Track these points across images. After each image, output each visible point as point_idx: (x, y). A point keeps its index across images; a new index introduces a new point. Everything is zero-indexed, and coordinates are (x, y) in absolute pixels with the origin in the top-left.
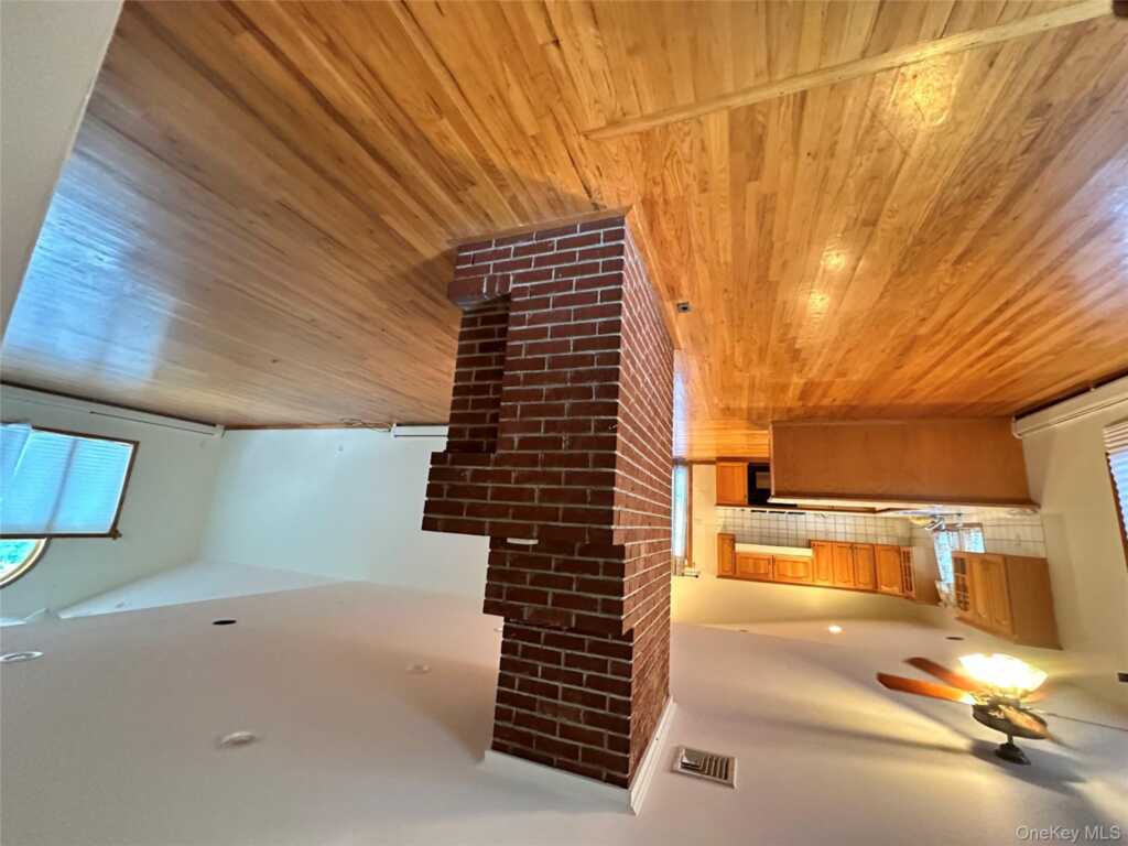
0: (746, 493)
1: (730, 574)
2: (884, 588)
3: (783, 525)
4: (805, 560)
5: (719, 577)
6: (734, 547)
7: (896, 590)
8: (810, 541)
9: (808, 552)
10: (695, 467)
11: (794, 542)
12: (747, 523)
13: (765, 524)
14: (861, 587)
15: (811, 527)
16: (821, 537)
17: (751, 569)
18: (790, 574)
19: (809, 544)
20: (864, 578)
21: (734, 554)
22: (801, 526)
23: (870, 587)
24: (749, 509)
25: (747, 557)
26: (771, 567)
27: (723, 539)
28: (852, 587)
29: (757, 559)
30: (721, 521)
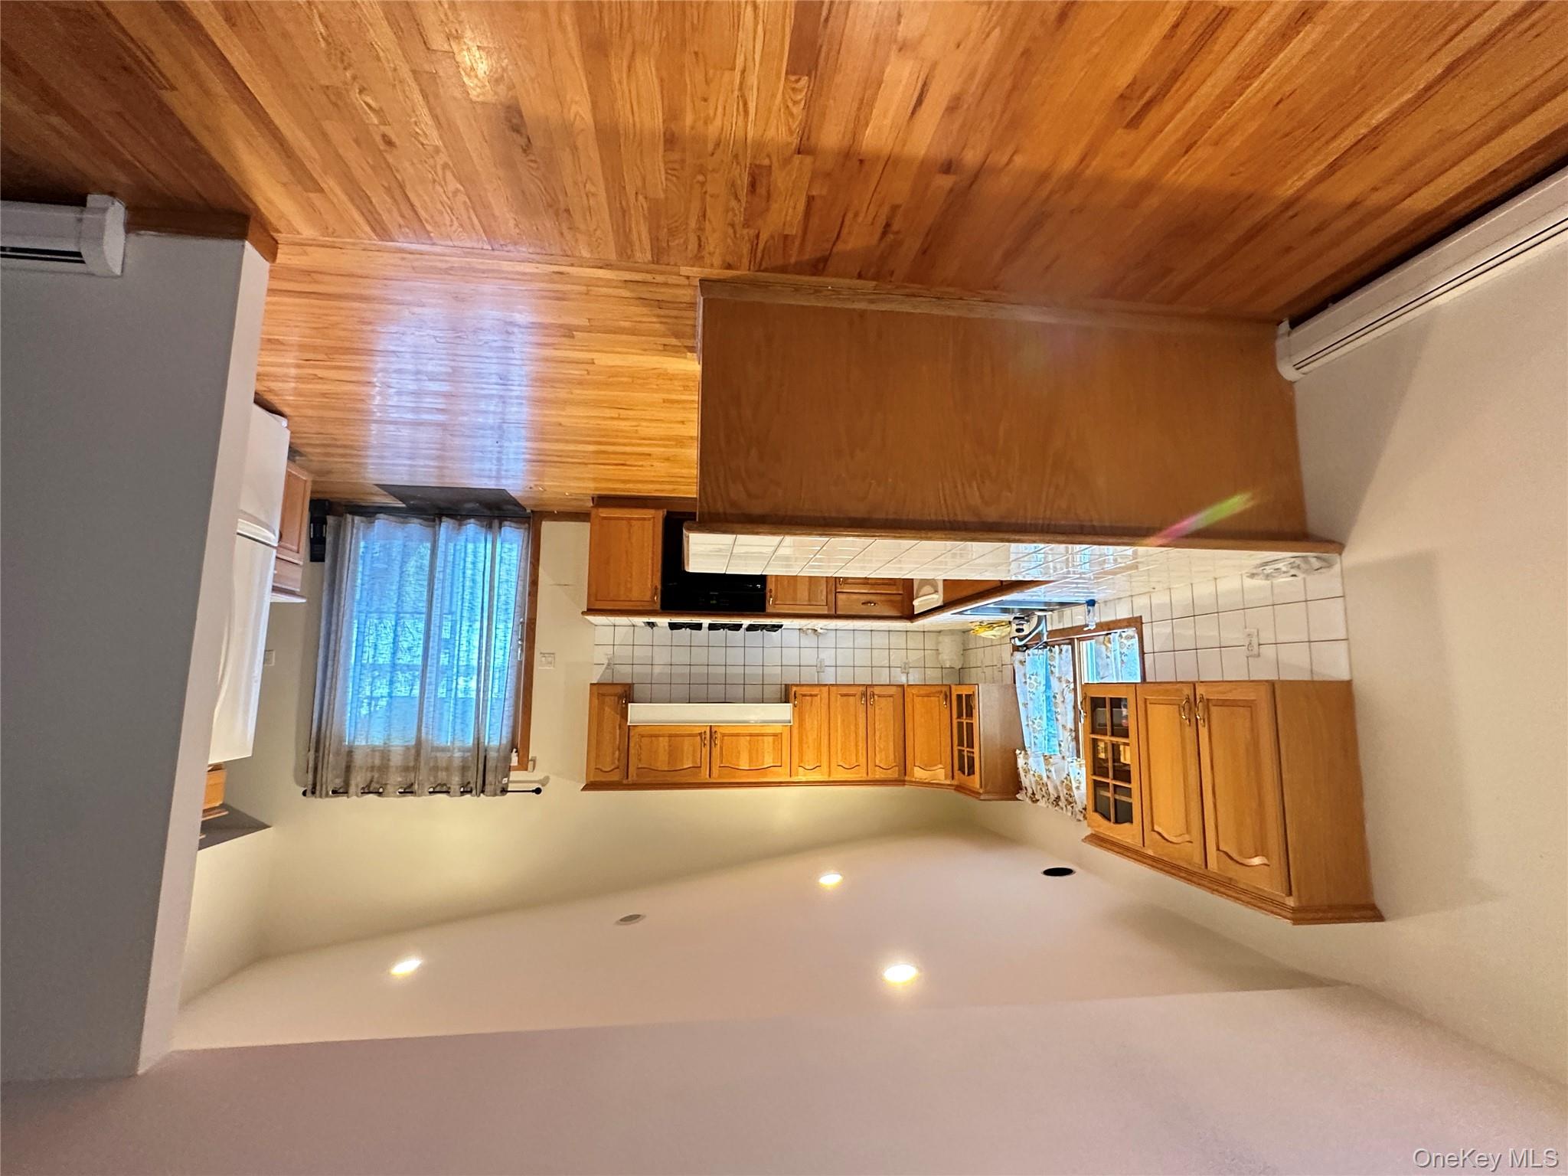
0: (658, 584)
1: (615, 777)
2: (919, 774)
3: (735, 656)
4: (777, 728)
5: (590, 786)
6: (624, 715)
7: (940, 774)
8: (787, 687)
9: (783, 712)
10: (547, 527)
11: (754, 691)
12: (662, 657)
13: (700, 656)
14: (879, 775)
15: (791, 656)
16: (809, 676)
17: (662, 763)
18: (744, 765)
19: (786, 695)
20: (885, 756)
21: (627, 731)
22: (773, 656)
23: (893, 774)
24: (663, 621)
25: (653, 734)
26: (706, 750)
27: (601, 696)
28: (864, 777)
29: (675, 736)
30: (601, 656)
